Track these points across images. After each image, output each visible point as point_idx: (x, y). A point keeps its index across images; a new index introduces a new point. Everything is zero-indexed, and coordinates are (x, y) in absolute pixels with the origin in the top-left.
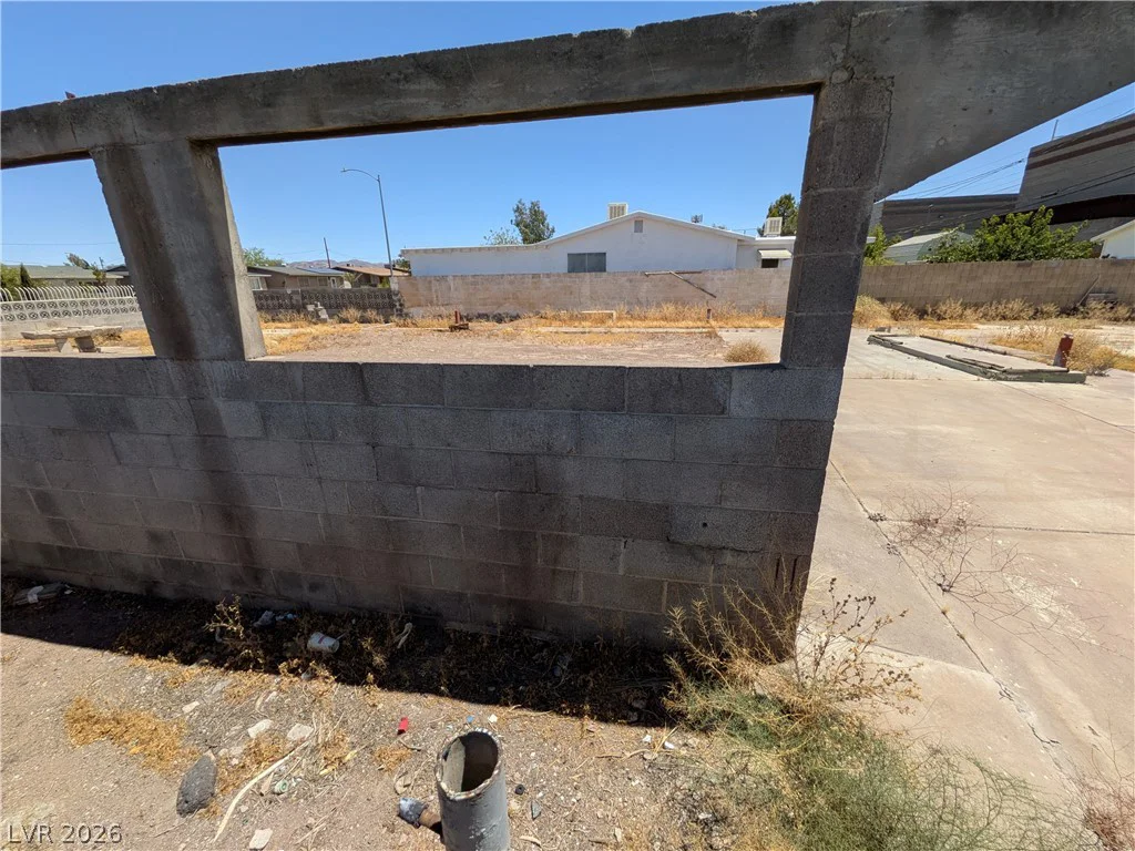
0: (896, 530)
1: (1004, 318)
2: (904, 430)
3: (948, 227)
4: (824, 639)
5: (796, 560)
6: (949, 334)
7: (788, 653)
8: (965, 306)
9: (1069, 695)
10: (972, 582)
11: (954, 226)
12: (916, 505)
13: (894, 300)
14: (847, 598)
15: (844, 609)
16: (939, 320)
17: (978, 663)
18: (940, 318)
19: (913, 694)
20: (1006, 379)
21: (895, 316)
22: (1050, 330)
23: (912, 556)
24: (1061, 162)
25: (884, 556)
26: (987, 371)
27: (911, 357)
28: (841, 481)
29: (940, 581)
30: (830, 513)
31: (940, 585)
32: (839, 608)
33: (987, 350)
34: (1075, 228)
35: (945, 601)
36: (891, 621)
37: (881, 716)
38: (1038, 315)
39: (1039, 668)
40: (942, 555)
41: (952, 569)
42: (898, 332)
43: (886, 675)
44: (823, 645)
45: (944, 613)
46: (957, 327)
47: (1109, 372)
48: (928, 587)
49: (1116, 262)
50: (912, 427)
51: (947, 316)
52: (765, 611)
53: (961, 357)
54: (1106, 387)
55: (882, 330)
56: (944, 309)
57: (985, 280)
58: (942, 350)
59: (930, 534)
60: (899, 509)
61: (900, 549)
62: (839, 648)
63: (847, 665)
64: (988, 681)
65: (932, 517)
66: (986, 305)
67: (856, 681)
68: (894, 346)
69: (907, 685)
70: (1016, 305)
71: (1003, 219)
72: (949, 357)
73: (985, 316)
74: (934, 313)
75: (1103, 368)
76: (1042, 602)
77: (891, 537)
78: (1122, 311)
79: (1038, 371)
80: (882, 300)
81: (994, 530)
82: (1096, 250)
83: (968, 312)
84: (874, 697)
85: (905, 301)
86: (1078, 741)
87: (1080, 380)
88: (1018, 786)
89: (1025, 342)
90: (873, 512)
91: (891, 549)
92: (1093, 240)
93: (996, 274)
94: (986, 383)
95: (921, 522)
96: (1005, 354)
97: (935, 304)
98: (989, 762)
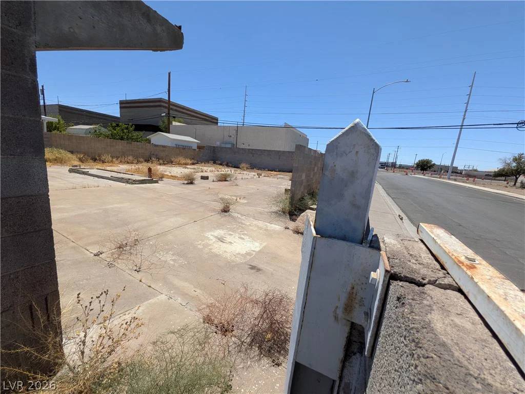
0: (110, 255)
1: (128, 163)
2: (101, 209)
3: (96, 124)
4: (82, 334)
5: (46, 299)
6: (108, 168)
7: (56, 364)
8: (113, 157)
9: (186, 284)
10: (147, 263)
11: (98, 124)
12: (116, 240)
13: (78, 152)
14: (91, 300)
15: (91, 308)
16: (103, 163)
17: (158, 293)
18: (103, 162)
19: (140, 324)
20: (135, 184)
21: (81, 160)
22: (144, 167)
23: (120, 264)
24: (131, 109)
25: (107, 270)
26: (128, 181)
27: (95, 178)
28: (72, 243)
29: (135, 268)
30: (69, 262)
31: (136, 270)
32: (87, 309)
33: (125, 174)
34: (141, 133)
35: (139, 276)
36: (119, 296)
37: (128, 350)
38: (138, 162)
39: (176, 281)
40: (133, 257)
41: (138, 261)
42: (85, 167)
43: (125, 326)
44: (83, 338)
45: (141, 281)
46: (111, 166)
47: (164, 179)
48: (131, 274)
49: (156, 146)
50: (104, 207)
51: (106, 161)
52: (26, 349)
53: (115, 176)
54: (164, 184)
55: (76, 166)
56: (104, 158)
57: (117, 147)
58: (108, 174)
59: (125, 251)
60: (108, 245)
61: (114, 263)
62: (94, 332)
63: (102, 338)
64: (163, 297)
65: (124, 243)
66: (120, 157)
67: (110, 342)
68: (84, 173)
69: (136, 322)
70: (131, 158)
71: (118, 125)
72: (111, 176)
73: (121, 162)
74: (100, 160)
75: (162, 178)
76: (169, 258)
77: (108, 260)
78: (161, 161)
79: (144, 180)
80: (72, 152)
81: (148, 239)
82: (149, 141)
83: (114, 160)
84: (122, 342)
85: (85, 154)
86: (193, 298)
87: (156, 182)
88: (185, 328)
89: (138, 171)
90: (95, 252)
91: (110, 265)
92: (147, 137)
93: (121, 145)
94: (129, 186)
95: (120, 248)
96: (132, 175)
97: (99, 156)
98: (173, 328)
